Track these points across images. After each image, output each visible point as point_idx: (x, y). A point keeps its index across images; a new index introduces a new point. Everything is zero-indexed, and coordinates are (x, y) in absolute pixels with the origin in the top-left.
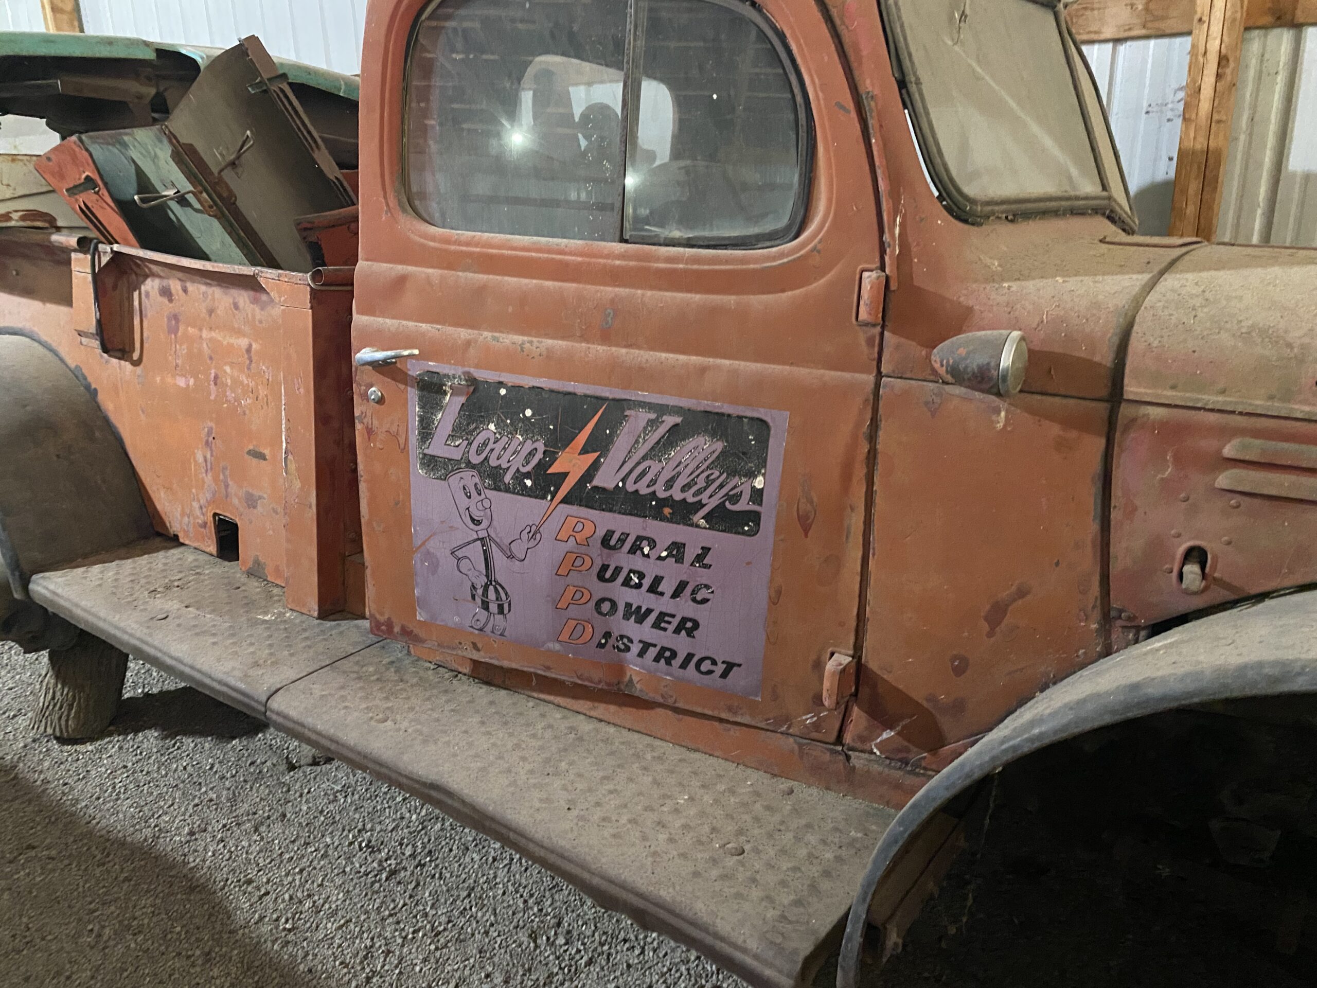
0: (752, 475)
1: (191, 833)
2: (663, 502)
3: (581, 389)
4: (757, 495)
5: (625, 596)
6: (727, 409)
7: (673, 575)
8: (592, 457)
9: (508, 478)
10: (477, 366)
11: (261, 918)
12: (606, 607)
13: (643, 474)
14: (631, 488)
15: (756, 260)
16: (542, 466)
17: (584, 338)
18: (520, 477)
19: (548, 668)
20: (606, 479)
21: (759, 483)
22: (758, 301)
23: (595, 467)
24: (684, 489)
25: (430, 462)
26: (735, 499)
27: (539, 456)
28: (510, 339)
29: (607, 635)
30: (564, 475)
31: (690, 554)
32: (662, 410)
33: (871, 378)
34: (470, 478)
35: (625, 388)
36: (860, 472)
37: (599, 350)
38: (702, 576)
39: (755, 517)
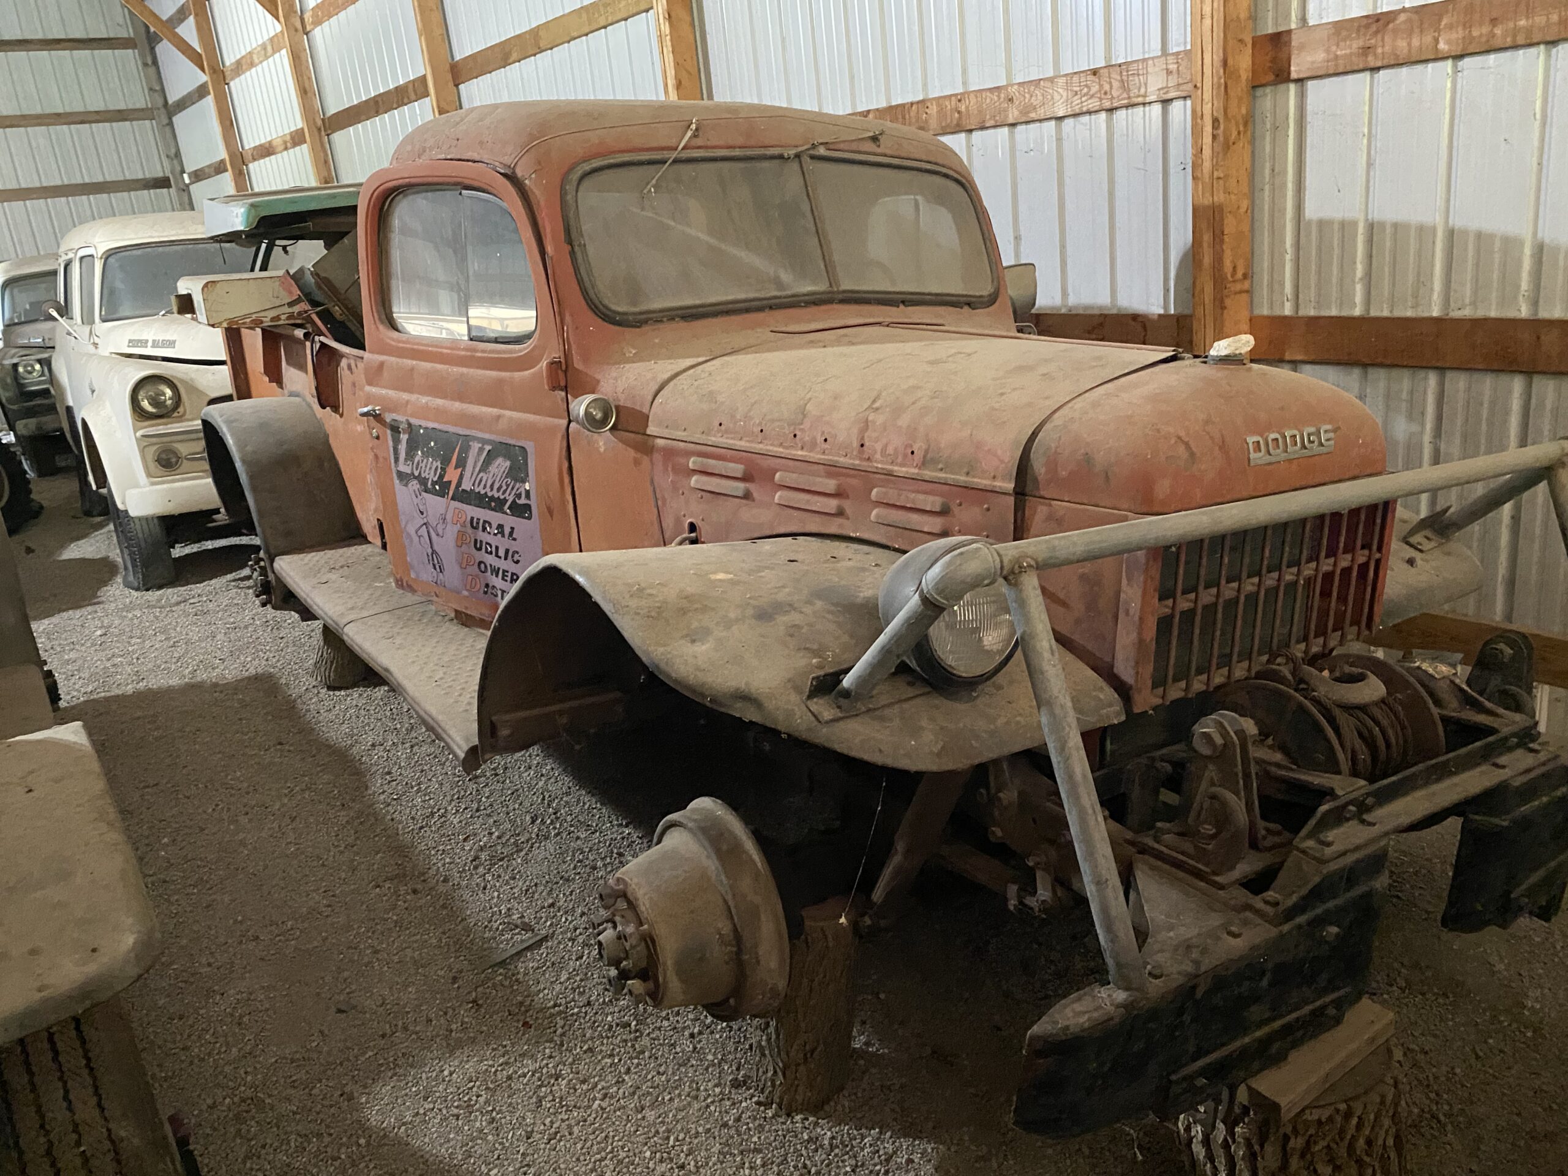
0: (523, 481)
1: (373, 745)
2: (492, 498)
3: (451, 429)
4: (528, 492)
5: (490, 560)
6: (512, 442)
7: (503, 544)
8: (460, 470)
9: (429, 485)
10: (412, 416)
11: (384, 792)
12: (482, 566)
13: (481, 481)
14: (477, 490)
15: (515, 352)
16: (441, 477)
17: (453, 399)
18: (434, 483)
19: (466, 608)
20: (466, 485)
21: (527, 486)
22: (517, 375)
23: (461, 476)
24: (499, 490)
25: (401, 475)
26: (519, 496)
27: (439, 470)
28: (424, 400)
29: (487, 586)
30: (450, 482)
31: (507, 530)
32: (484, 442)
33: (565, 422)
34: (414, 485)
35: (468, 428)
36: (567, 480)
37: (457, 406)
38: (513, 546)
39: (528, 507)
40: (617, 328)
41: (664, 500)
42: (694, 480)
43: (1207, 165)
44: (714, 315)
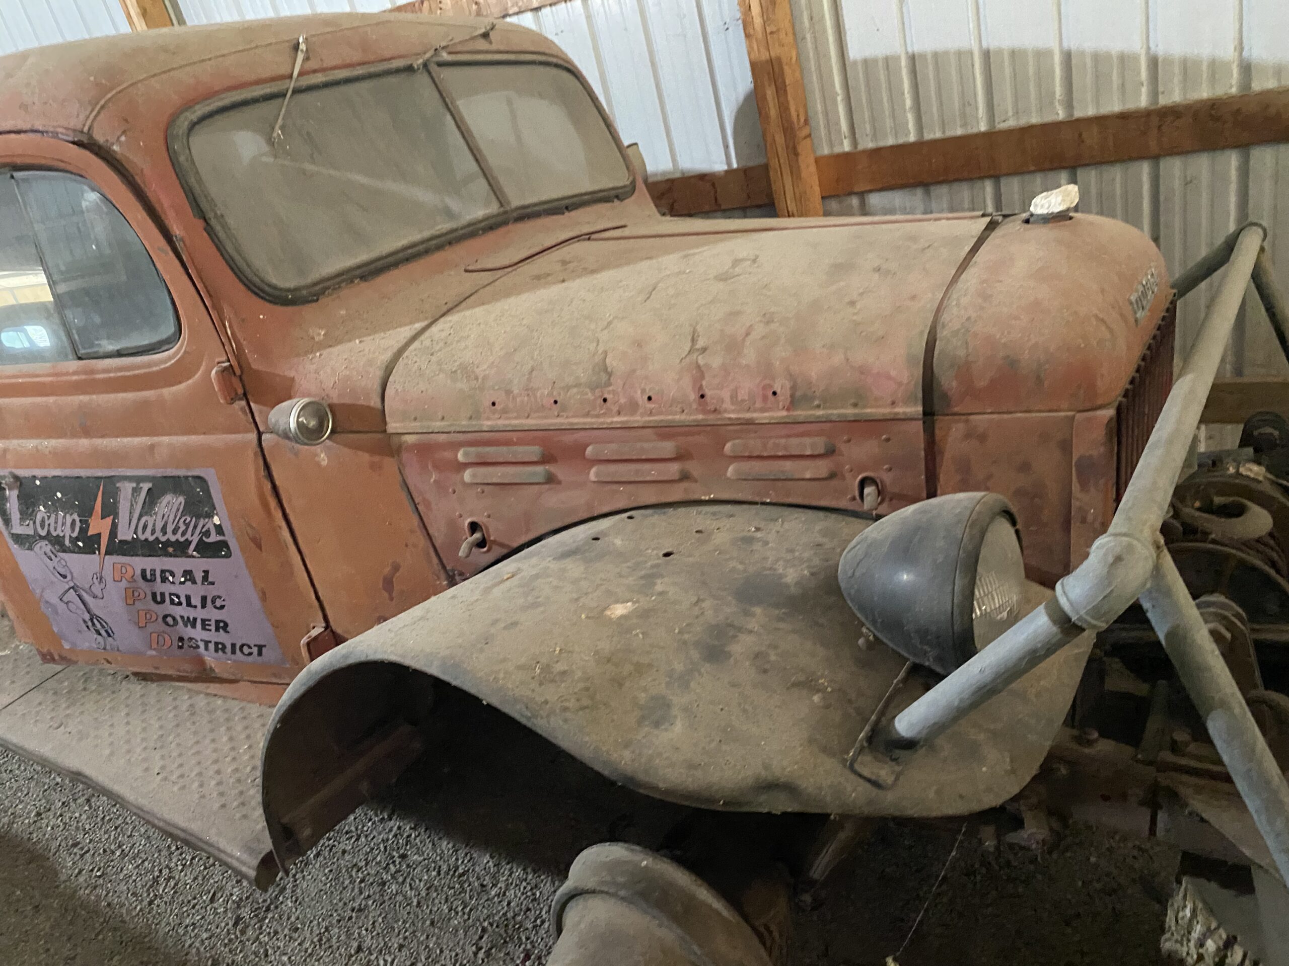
0: (210, 516)
1: (38, 814)
2: (168, 543)
3: (83, 473)
4: (219, 529)
5: (180, 611)
6: (181, 472)
7: (196, 592)
8: (109, 520)
9: (67, 543)
10: (16, 467)
12: (170, 620)
13: (145, 527)
14: (142, 538)
15: (156, 364)
16: (84, 531)
17: (74, 435)
18: (74, 541)
19: (157, 668)
20: (125, 534)
21: (216, 520)
22: (168, 392)
23: (114, 526)
24: (175, 532)
25: (18, 538)
26: (207, 534)
27: (78, 524)
28: (31, 444)
29: (181, 639)
30: (99, 535)
31: (199, 576)
32: (139, 480)
33: (253, 436)
34: (44, 547)
35: (110, 467)
36: (273, 503)
37: (84, 443)
38: (211, 592)
39: (224, 544)
40: (290, 309)
41: (428, 505)
42: (468, 475)
43: (758, 21)
44: (396, 265)
